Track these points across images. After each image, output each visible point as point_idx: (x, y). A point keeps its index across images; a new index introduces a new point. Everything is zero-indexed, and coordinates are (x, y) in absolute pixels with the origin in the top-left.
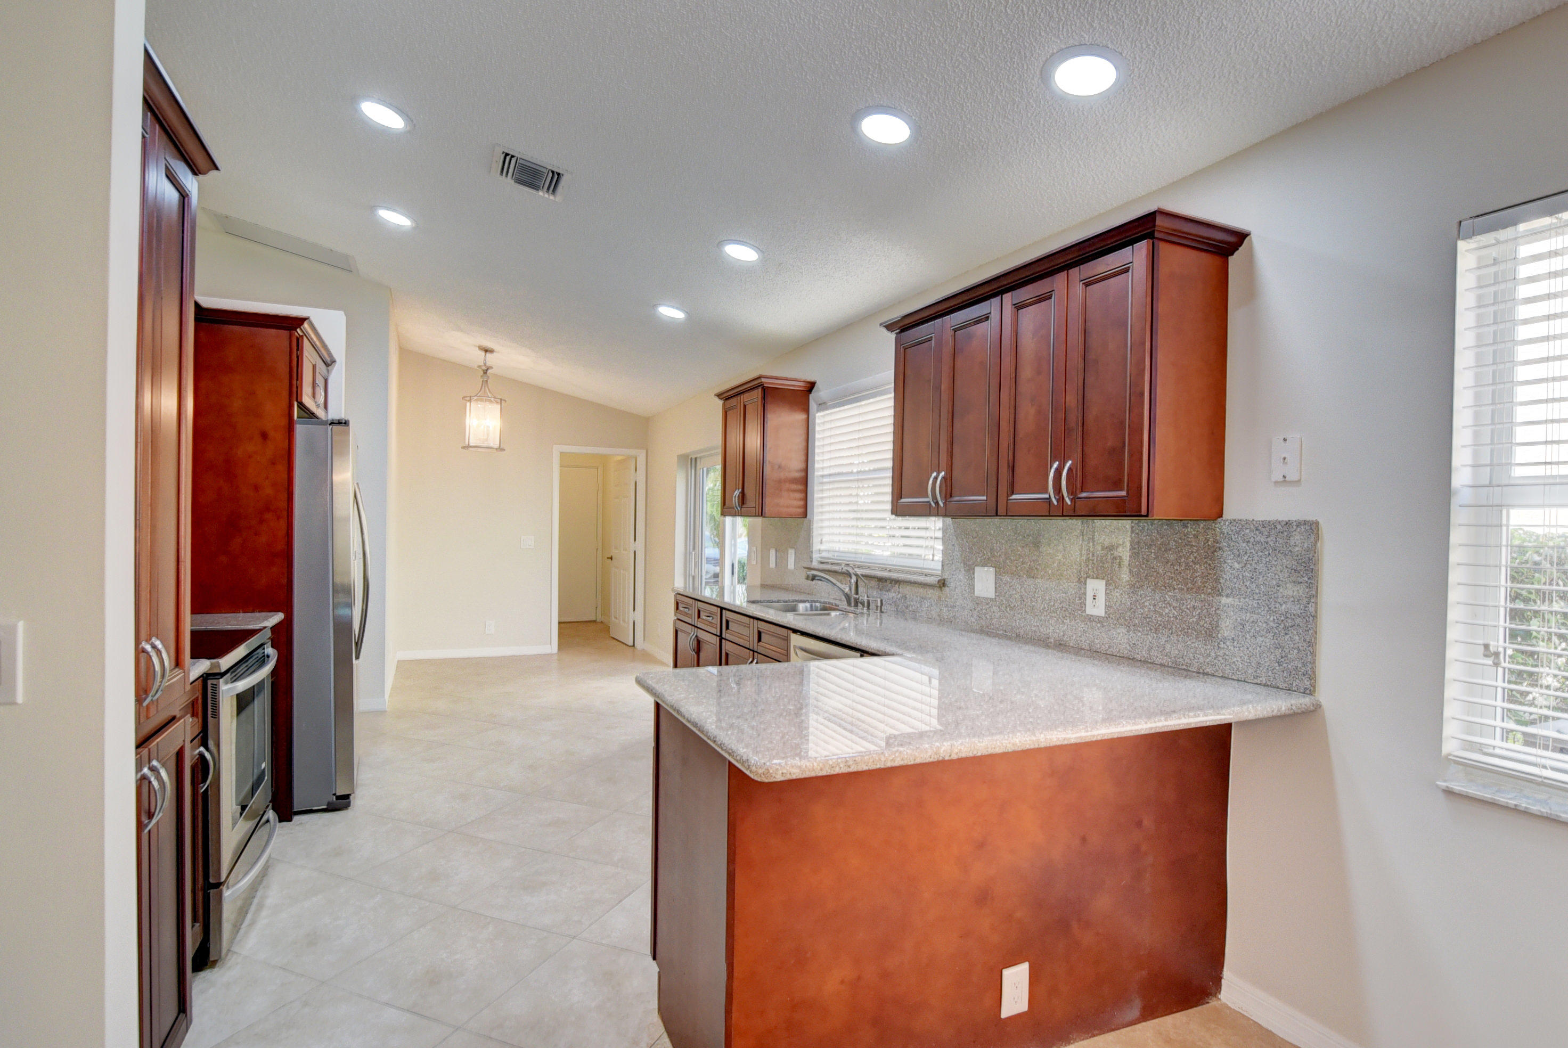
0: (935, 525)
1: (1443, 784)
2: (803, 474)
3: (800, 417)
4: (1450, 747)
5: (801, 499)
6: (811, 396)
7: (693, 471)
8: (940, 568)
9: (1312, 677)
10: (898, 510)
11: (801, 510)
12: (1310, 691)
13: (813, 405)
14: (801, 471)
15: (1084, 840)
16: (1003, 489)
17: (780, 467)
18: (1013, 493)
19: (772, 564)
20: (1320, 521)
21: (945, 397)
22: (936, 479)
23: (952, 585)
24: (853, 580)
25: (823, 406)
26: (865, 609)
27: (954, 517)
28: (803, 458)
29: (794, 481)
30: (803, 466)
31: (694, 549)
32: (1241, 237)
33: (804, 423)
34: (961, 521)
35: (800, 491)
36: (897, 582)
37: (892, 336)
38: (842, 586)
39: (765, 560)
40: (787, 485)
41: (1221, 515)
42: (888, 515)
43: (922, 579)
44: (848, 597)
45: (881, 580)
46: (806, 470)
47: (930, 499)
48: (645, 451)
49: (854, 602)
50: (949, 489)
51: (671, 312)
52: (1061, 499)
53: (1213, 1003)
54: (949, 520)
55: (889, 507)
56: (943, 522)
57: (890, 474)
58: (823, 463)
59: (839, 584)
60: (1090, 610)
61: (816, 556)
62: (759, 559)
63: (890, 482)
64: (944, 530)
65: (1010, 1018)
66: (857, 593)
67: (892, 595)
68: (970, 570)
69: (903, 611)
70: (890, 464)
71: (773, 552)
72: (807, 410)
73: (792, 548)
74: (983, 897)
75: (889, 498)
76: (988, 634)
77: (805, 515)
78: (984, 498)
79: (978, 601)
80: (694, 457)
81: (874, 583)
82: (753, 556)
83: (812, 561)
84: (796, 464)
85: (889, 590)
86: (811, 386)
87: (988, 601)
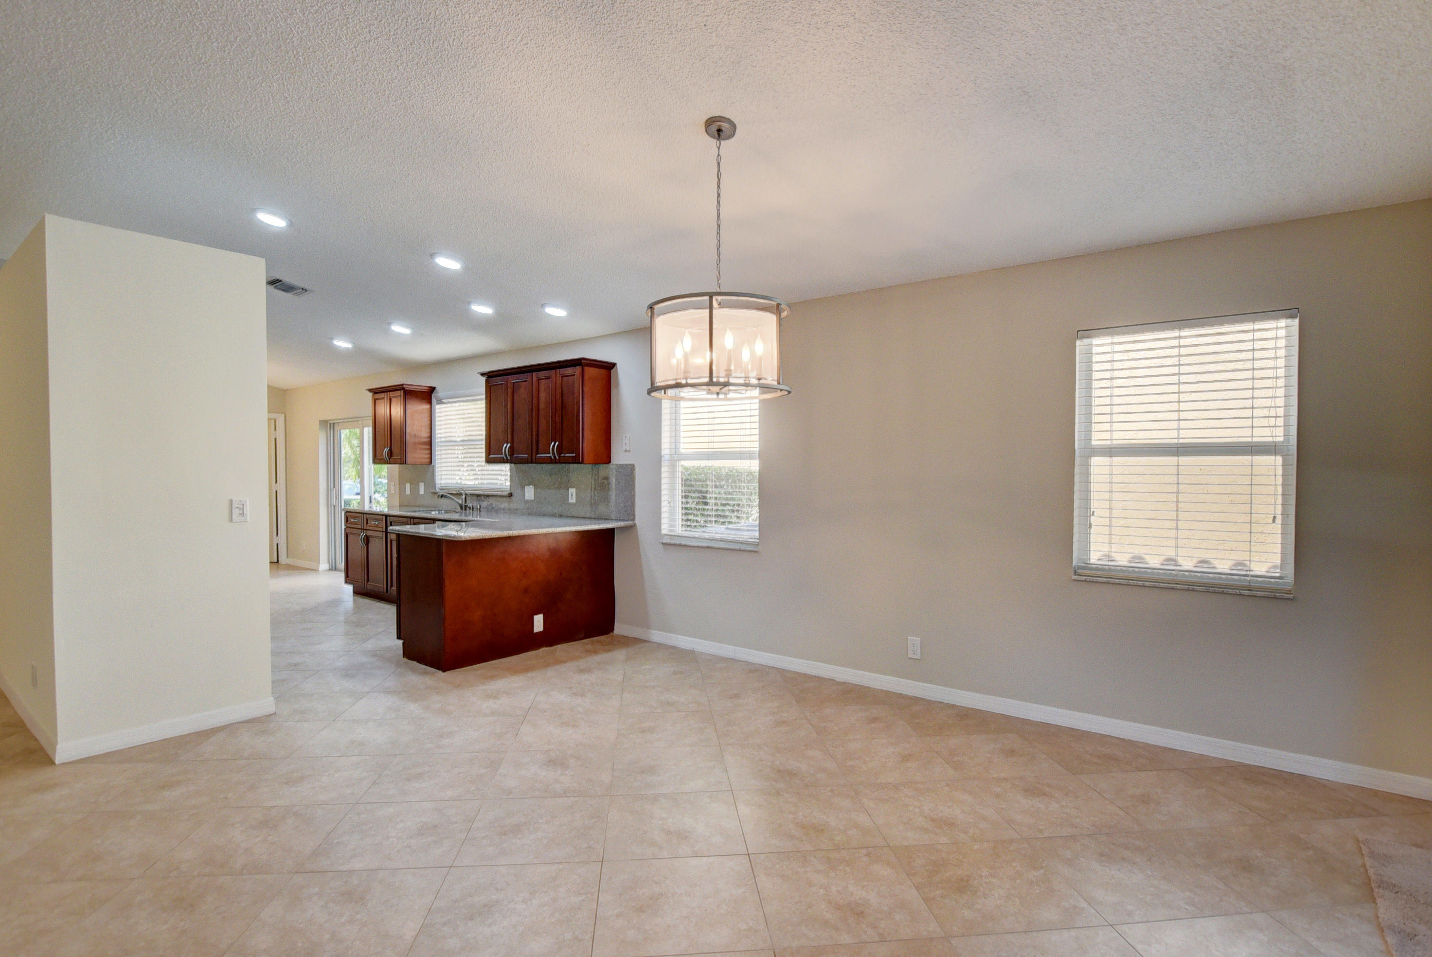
0: (506, 468)
1: (661, 541)
2: (429, 439)
3: (426, 407)
4: (664, 532)
5: (428, 454)
6: (433, 395)
7: (332, 431)
8: (509, 487)
9: (634, 515)
10: (489, 461)
11: (428, 460)
12: (633, 520)
13: (434, 401)
14: (428, 438)
15: (561, 573)
16: (534, 454)
17: (415, 436)
18: (538, 454)
19: (408, 492)
20: (635, 464)
21: (509, 410)
22: (506, 446)
23: (515, 495)
24: (464, 497)
25: (440, 402)
26: (471, 511)
27: (515, 463)
28: (429, 430)
29: (424, 443)
30: (429, 435)
31: (334, 487)
32: (613, 365)
33: (429, 410)
34: (518, 465)
35: (428, 449)
36: (488, 496)
37: (483, 379)
38: (458, 500)
39: (402, 490)
40: (419, 446)
41: (610, 462)
42: (484, 463)
43: (500, 493)
44: (461, 506)
45: (478, 496)
46: (431, 437)
47: (504, 455)
48: (283, 415)
49: (464, 507)
50: (512, 450)
51: (343, 344)
52: (555, 457)
53: (612, 634)
54: (513, 465)
55: (484, 459)
56: (510, 467)
57: (484, 442)
58: (440, 433)
59: (455, 499)
60: (570, 501)
61: (438, 486)
62: (397, 490)
63: (484, 446)
64: (511, 470)
65: (537, 633)
66: (466, 502)
67: (485, 504)
68: (523, 488)
69: (491, 510)
70: (484, 437)
71: (408, 486)
72: (430, 402)
73: (422, 482)
74: (526, 591)
75: (484, 455)
76: (531, 515)
77: (431, 463)
78: (527, 455)
79: (527, 502)
80: (332, 422)
81: (475, 498)
82: (392, 488)
83: (436, 489)
84: (424, 434)
85: (483, 501)
86: (432, 389)
87: (531, 501)
